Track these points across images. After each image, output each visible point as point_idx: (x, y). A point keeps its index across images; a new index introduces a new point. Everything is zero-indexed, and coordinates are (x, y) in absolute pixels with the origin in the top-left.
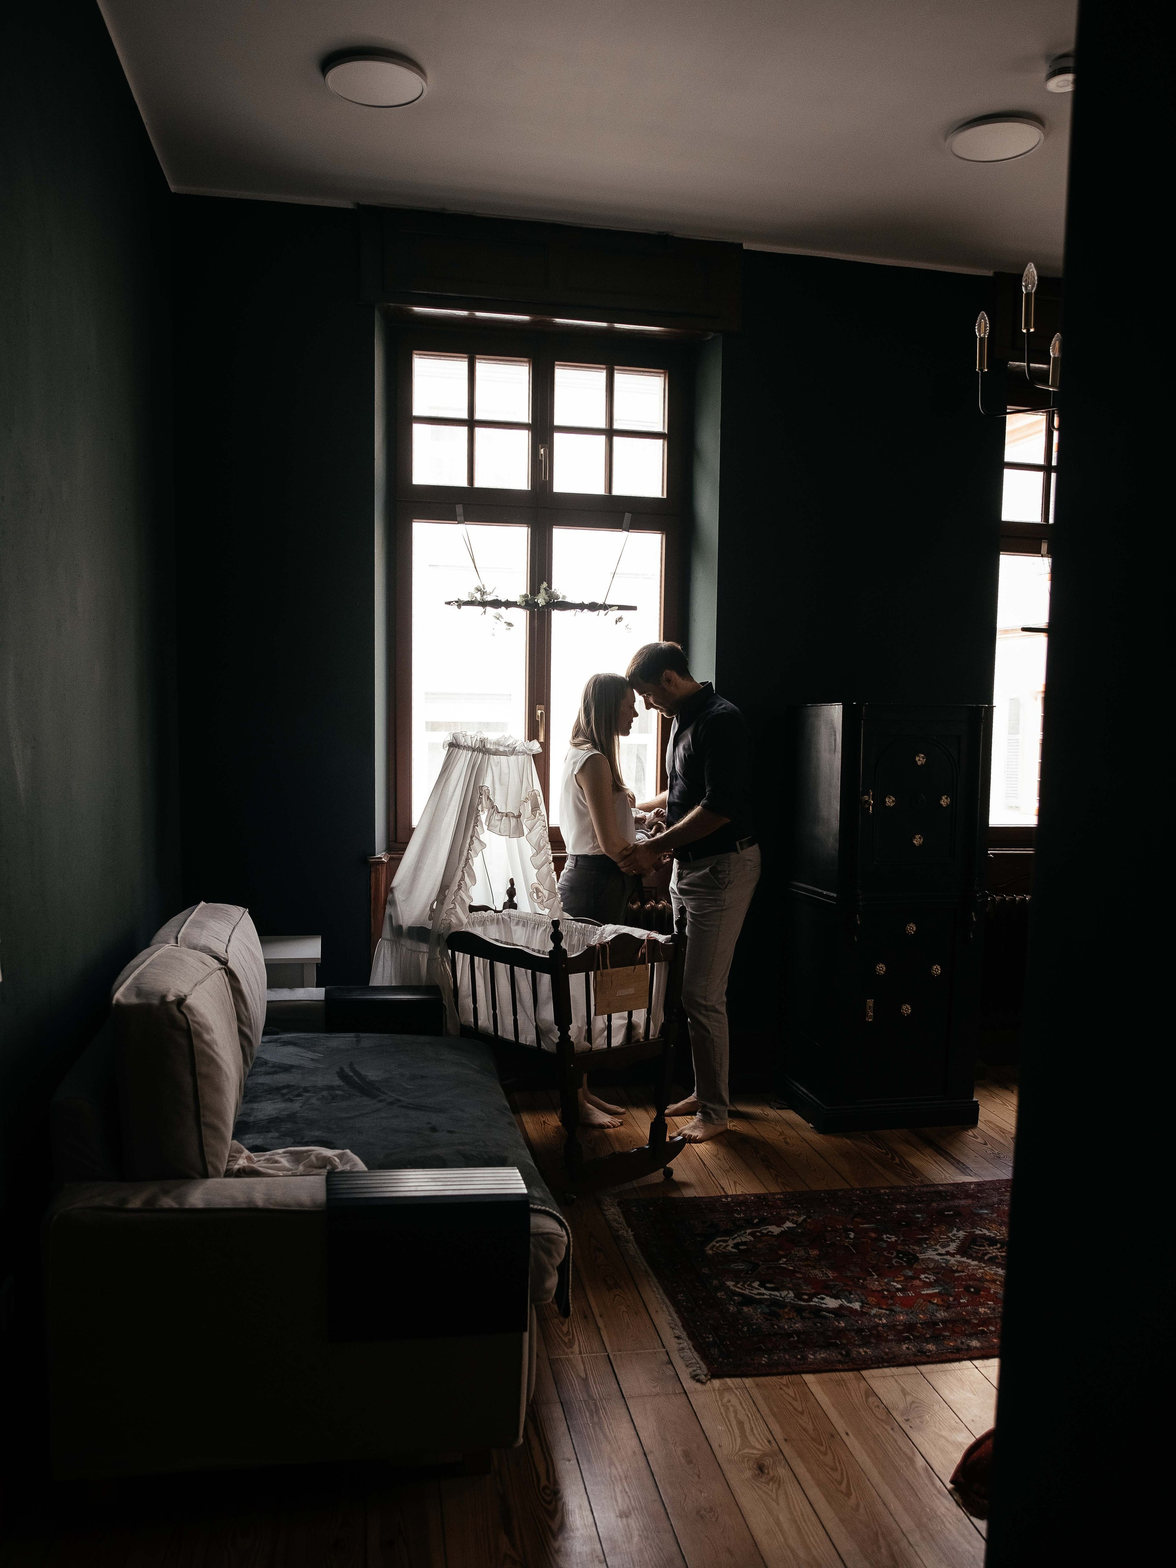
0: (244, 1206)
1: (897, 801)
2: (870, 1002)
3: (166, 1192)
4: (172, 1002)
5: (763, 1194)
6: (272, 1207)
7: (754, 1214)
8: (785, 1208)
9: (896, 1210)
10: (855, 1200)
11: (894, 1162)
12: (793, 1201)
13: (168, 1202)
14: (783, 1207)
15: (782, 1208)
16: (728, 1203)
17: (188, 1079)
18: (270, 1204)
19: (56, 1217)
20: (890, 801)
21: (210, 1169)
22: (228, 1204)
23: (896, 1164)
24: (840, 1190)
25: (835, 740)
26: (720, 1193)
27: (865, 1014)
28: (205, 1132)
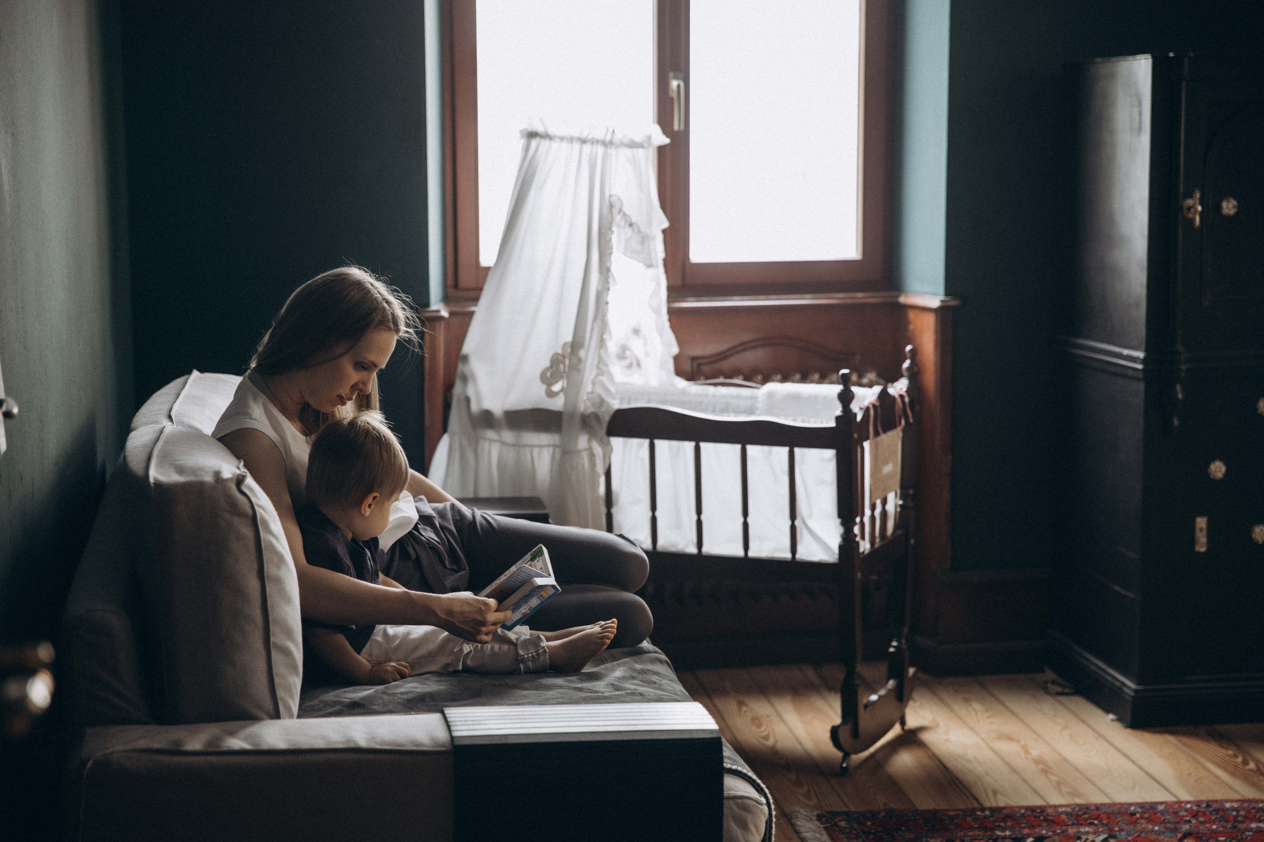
0: (341, 746)
1: (1240, 208)
2: (1202, 522)
3: (232, 734)
4: (230, 479)
5: (1040, 807)
6: (378, 747)
7: (1026, 831)
8: (1073, 825)
9: (1250, 830)
10: (1184, 816)
11: (1247, 767)
12: (1086, 816)
13: (236, 743)
14: (1070, 823)
15: (1069, 825)
16: (985, 817)
17: (253, 584)
18: (376, 743)
19: (91, 762)
20: (1229, 207)
21: (281, 708)
22: (320, 744)
23: (1251, 770)
24: (1161, 803)
25: (1140, 113)
26: (972, 805)
27: (1193, 541)
28: (276, 656)
